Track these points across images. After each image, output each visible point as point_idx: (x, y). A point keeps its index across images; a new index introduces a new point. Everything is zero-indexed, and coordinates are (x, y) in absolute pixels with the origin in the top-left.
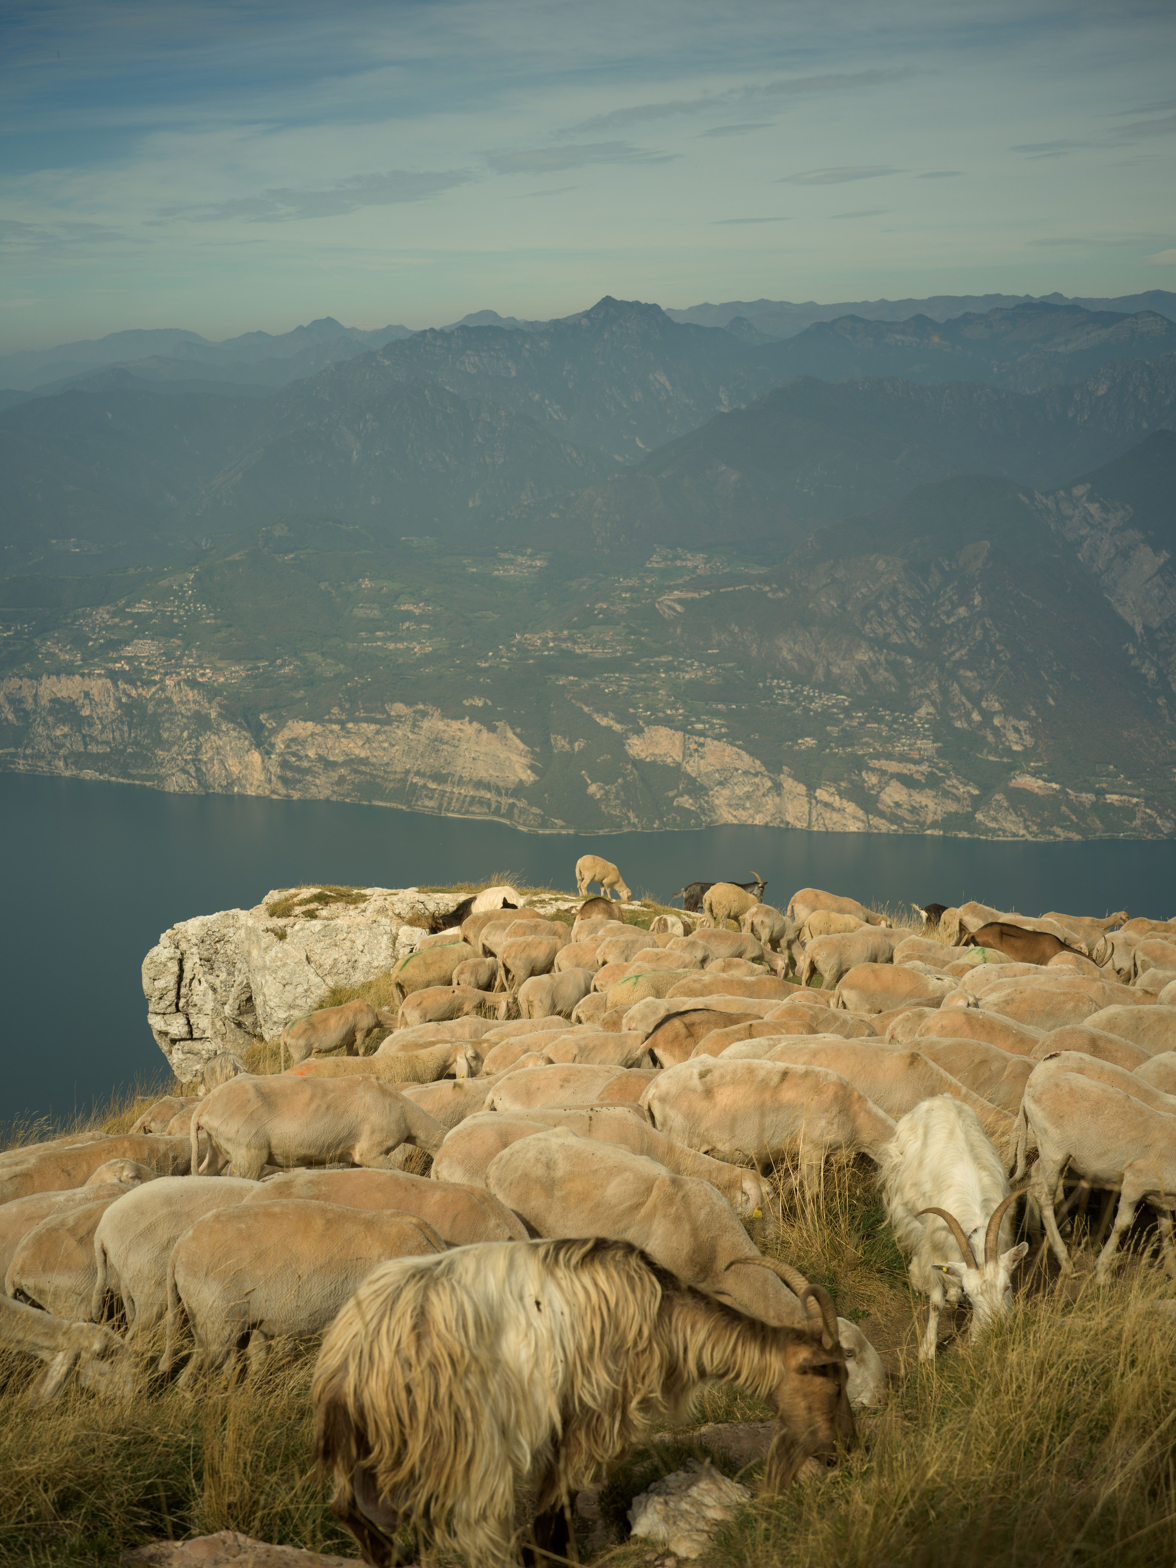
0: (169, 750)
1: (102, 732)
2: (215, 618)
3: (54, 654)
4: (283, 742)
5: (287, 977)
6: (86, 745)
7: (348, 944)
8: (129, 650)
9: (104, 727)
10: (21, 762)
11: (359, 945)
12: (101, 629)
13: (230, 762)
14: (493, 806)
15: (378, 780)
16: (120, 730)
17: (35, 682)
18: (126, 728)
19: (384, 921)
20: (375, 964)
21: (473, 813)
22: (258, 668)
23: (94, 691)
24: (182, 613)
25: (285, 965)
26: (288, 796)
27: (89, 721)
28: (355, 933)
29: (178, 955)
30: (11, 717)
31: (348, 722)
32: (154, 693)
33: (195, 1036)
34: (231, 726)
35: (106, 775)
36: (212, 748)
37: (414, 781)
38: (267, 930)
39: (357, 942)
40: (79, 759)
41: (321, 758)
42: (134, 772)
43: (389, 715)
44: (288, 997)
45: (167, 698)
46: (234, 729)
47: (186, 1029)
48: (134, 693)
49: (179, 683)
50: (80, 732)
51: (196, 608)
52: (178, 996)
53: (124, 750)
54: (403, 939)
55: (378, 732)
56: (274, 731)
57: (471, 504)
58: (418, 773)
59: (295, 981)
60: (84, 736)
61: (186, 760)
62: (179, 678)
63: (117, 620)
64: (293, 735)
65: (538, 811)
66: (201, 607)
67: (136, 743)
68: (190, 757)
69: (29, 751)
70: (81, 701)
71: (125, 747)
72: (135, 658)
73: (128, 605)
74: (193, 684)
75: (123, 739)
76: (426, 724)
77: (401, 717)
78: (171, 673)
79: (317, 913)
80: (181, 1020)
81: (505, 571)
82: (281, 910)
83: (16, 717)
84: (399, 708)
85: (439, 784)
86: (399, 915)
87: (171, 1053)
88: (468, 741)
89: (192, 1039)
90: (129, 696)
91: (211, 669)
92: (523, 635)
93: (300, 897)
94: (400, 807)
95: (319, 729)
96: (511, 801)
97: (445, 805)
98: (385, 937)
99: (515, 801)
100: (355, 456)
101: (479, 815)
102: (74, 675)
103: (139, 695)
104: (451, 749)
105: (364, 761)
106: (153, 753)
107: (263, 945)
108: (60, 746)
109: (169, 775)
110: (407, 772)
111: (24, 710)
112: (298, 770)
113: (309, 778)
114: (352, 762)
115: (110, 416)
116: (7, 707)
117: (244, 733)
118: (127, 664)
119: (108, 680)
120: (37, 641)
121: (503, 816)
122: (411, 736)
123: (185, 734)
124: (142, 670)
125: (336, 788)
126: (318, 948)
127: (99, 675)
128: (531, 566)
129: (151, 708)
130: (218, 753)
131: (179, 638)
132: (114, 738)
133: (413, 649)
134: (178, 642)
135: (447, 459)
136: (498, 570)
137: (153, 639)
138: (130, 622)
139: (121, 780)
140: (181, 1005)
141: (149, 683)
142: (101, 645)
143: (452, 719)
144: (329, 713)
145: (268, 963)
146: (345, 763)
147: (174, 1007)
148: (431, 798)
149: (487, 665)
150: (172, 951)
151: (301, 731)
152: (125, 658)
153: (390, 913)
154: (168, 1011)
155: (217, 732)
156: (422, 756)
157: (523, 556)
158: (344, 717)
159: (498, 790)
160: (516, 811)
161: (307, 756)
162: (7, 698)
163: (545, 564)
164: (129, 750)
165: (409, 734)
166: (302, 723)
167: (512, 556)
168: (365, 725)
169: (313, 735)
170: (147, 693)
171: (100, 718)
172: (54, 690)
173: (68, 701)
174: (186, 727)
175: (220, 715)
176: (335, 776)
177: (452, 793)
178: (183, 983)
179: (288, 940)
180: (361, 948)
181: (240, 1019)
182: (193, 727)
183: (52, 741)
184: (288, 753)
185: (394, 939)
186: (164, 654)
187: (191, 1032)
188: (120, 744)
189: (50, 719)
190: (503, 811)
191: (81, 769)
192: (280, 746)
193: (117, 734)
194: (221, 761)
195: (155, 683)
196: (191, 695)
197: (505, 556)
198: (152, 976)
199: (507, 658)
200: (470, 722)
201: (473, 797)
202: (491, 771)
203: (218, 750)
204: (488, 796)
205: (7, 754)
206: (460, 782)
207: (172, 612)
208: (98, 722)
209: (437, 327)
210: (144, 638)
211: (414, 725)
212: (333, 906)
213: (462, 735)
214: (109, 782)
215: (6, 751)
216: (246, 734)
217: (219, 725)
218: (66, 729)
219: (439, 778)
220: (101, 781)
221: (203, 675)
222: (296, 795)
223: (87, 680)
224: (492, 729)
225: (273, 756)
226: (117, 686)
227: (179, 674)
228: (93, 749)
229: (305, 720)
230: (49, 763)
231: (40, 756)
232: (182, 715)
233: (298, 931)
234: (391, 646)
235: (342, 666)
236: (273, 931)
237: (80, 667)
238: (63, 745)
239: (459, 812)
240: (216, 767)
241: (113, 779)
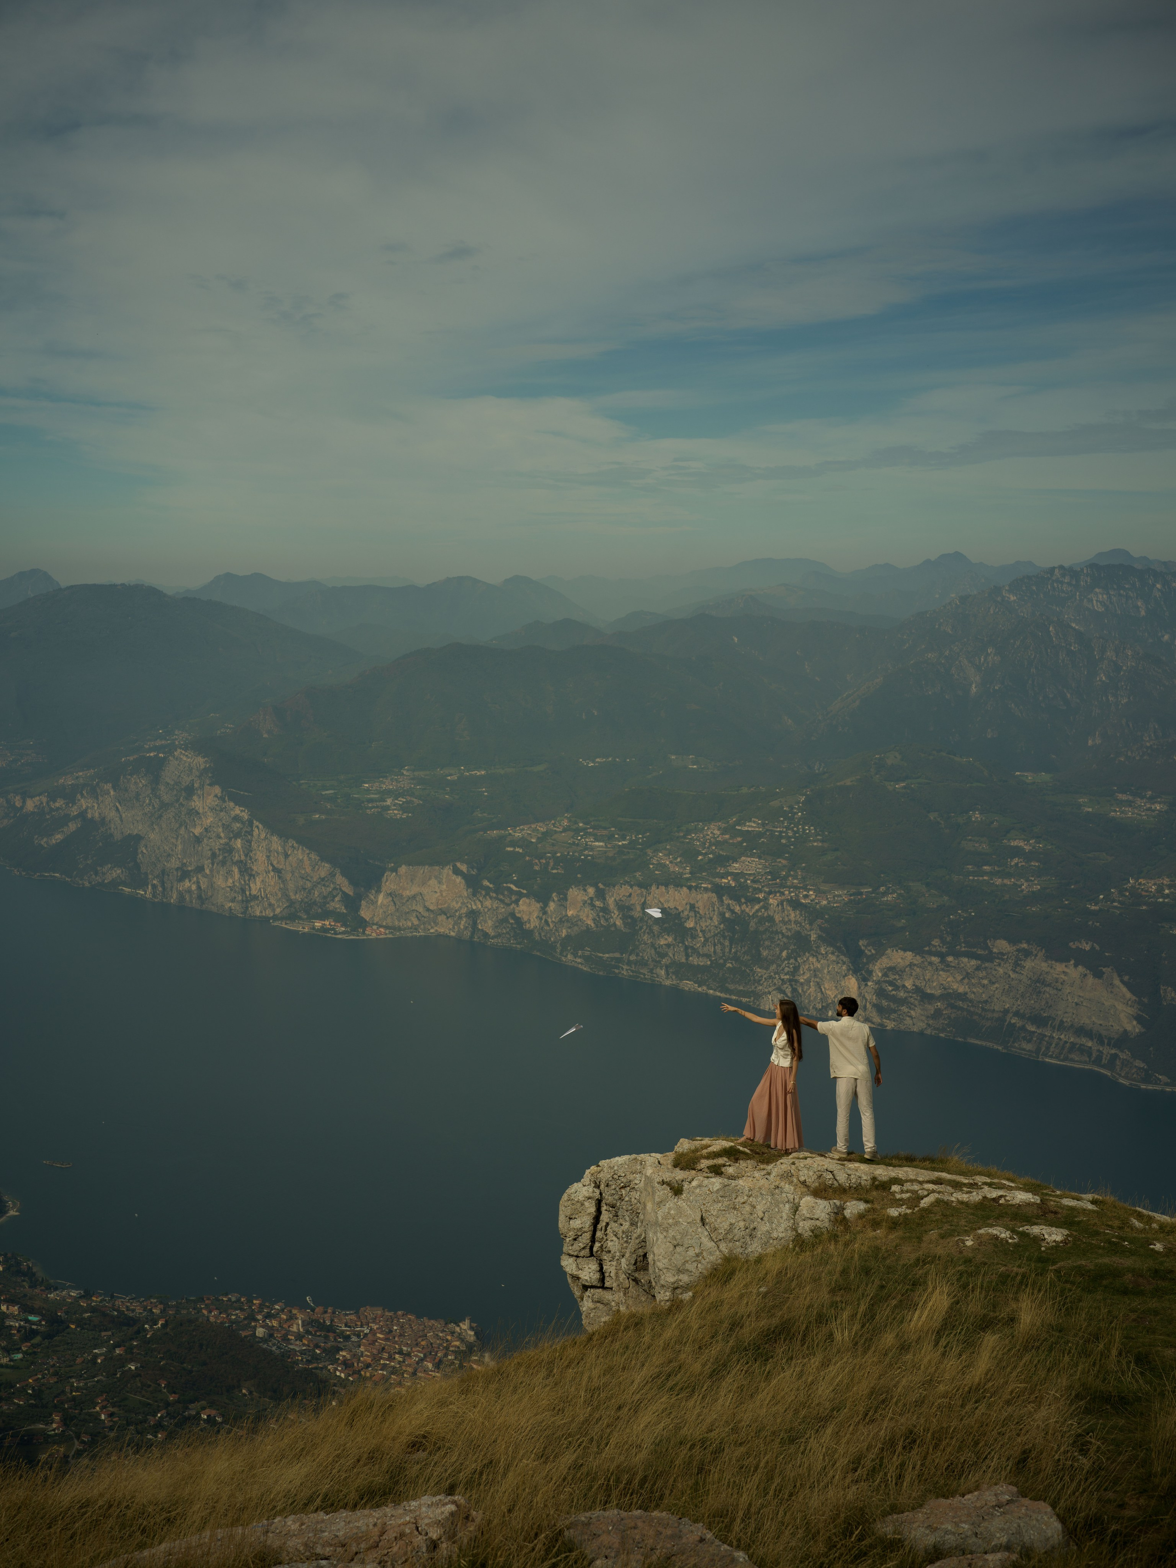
0: (767, 969)
1: (704, 945)
2: (822, 841)
3: (665, 866)
4: (881, 970)
5: (678, 1237)
6: (687, 956)
7: (748, 1208)
8: (736, 867)
9: (706, 940)
10: (625, 967)
11: (760, 1209)
12: (711, 844)
13: (826, 986)
14: (1094, 1055)
15: (976, 1017)
16: (722, 944)
17: (644, 891)
18: (727, 943)
19: (787, 1187)
20: (775, 1235)
21: (1072, 1060)
22: (861, 894)
23: (700, 904)
24: (790, 834)
25: (677, 1223)
26: (881, 1025)
27: (692, 933)
28: (756, 1197)
29: (597, 1195)
30: (619, 923)
31: (948, 955)
32: (757, 911)
33: (607, 1284)
34: (830, 949)
35: (705, 988)
36: (809, 970)
37: (1013, 1021)
38: (663, 1183)
39: (758, 1207)
40: (680, 970)
41: (918, 990)
42: (731, 987)
43: (991, 952)
44: (678, 1260)
45: (769, 916)
46: (833, 953)
47: (598, 1276)
48: (737, 909)
49: (782, 903)
50: (683, 942)
51: (804, 830)
52: (593, 1240)
53: (724, 965)
54: (804, 1211)
55: (978, 968)
56: (873, 959)
57: (1090, 743)
58: (1017, 1014)
59: (687, 1242)
60: (686, 948)
61: (783, 980)
62: (783, 898)
63: (727, 836)
64: (890, 964)
65: (1142, 1065)
66: (810, 829)
67: (736, 959)
68: (788, 977)
69: (633, 958)
70: (686, 913)
71: (725, 961)
72: (742, 874)
73: (738, 823)
74: (795, 904)
75: (724, 953)
76: (1028, 964)
77: (1003, 954)
78: (775, 893)
79: (723, 1169)
80: (594, 1266)
81: (1122, 812)
82: (686, 1162)
83: (624, 923)
84: (1002, 945)
85: (1038, 1027)
86: (804, 1183)
87: (582, 1299)
88: (1072, 985)
89: (603, 1287)
90: (733, 912)
91: (815, 891)
92: (1137, 880)
93: (710, 1149)
94: (996, 1047)
95: (918, 960)
96: (1113, 1051)
97: (1043, 1049)
98: (787, 1206)
99: (1117, 1052)
100: (974, 689)
101: (1078, 1062)
102: (682, 887)
103: (743, 911)
104: (1053, 992)
105: (962, 997)
106: (752, 970)
107: (657, 1199)
108: (663, 955)
109: (765, 993)
110: (1006, 1012)
111: (632, 917)
112: (894, 999)
113: (904, 1009)
114: (949, 996)
115: (736, 639)
116: (617, 913)
117: (842, 957)
118: (734, 880)
119: (714, 895)
120: (649, 852)
121: (1103, 1066)
122: (1013, 975)
123: (784, 954)
124: (747, 887)
125: (931, 1022)
126: (715, 1209)
127: (706, 889)
128: (1149, 809)
129: (752, 925)
130: (816, 976)
131: (785, 859)
132: (715, 952)
133: (1020, 886)
134: (784, 862)
135: (1069, 695)
136: (1115, 811)
137: (760, 858)
138: (739, 839)
139: (718, 994)
140: (595, 1249)
141: (753, 901)
142: (710, 860)
143: (1056, 961)
144: (929, 944)
145: (660, 1218)
146: (942, 997)
147: (588, 1250)
148: (1029, 1041)
149: (1097, 908)
150: (591, 1190)
151: (900, 960)
152: (732, 874)
153: (795, 1180)
154: (582, 1254)
155: (816, 954)
156: (1023, 996)
157: (1142, 798)
158: (944, 950)
159: (1100, 1039)
160: (1118, 1062)
161: (904, 986)
162: (617, 904)
163: (1165, 808)
164: (729, 965)
165: (1011, 973)
166: (901, 953)
167: (1131, 798)
168: (965, 960)
169: (911, 965)
170: (751, 910)
171: (702, 931)
172: (662, 900)
173: (674, 912)
174: (785, 947)
175: (820, 937)
176: (931, 1009)
177: (1051, 1037)
178: (599, 1227)
179: (684, 1196)
180: (761, 1214)
181: (636, 1275)
182: (792, 947)
183: (655, 949)
184: (886, 982)
185: (796, 1209)
186: (770, 873)
187: (602, 1279)
188: (721, 958)
189: (656, 928)
190: (1104, 1061)
191: (681, 980)
192: (878, 974)
193: (718, 948)
194: (818, 983)
195: (758, 901)
196: (793, 915)
197: (1121, 797)
198: (568, 1214)
199: (1119, 902)
200: (1076, 966)
201: (1073, 1045)
202: (1094, 1019)
203: (815, 972)
204: (1090, 1044)
205: (612, 959)
206: (1061, 1027)
207: (781, 832)
208: (701, 934)
209: (1066, 565)
210: (752, 855)
211: (1016, 964)
212: (742, 1164)
213: (1066, 978)
214: (707, 994)
215: (611, 955)
216: (845, 959)
217: (818, 947)
218: (670, 939)
219: (1039, 1020)
220: (699, 993)
221: (806, 897)
222: (890, 1025)
223: (694, 893)
224: (1098, 975)
225: (869, 984)
226: (722, 901)
227: (783, 894)
228: (695, 960)
229: (905, 950)
230: (651, 971)
231: (643, 963)
232: (783, 934)
233: (695, 1188)
234: (998, 881)
235: (946, 898)
236: (668, 1184)
237: (688, 879)
238: (666, 955)
239: (1057, 1058)
240: (812, 989)
241: (711, 992)
